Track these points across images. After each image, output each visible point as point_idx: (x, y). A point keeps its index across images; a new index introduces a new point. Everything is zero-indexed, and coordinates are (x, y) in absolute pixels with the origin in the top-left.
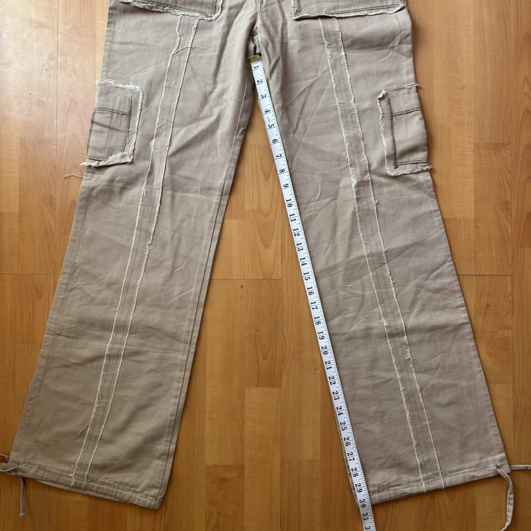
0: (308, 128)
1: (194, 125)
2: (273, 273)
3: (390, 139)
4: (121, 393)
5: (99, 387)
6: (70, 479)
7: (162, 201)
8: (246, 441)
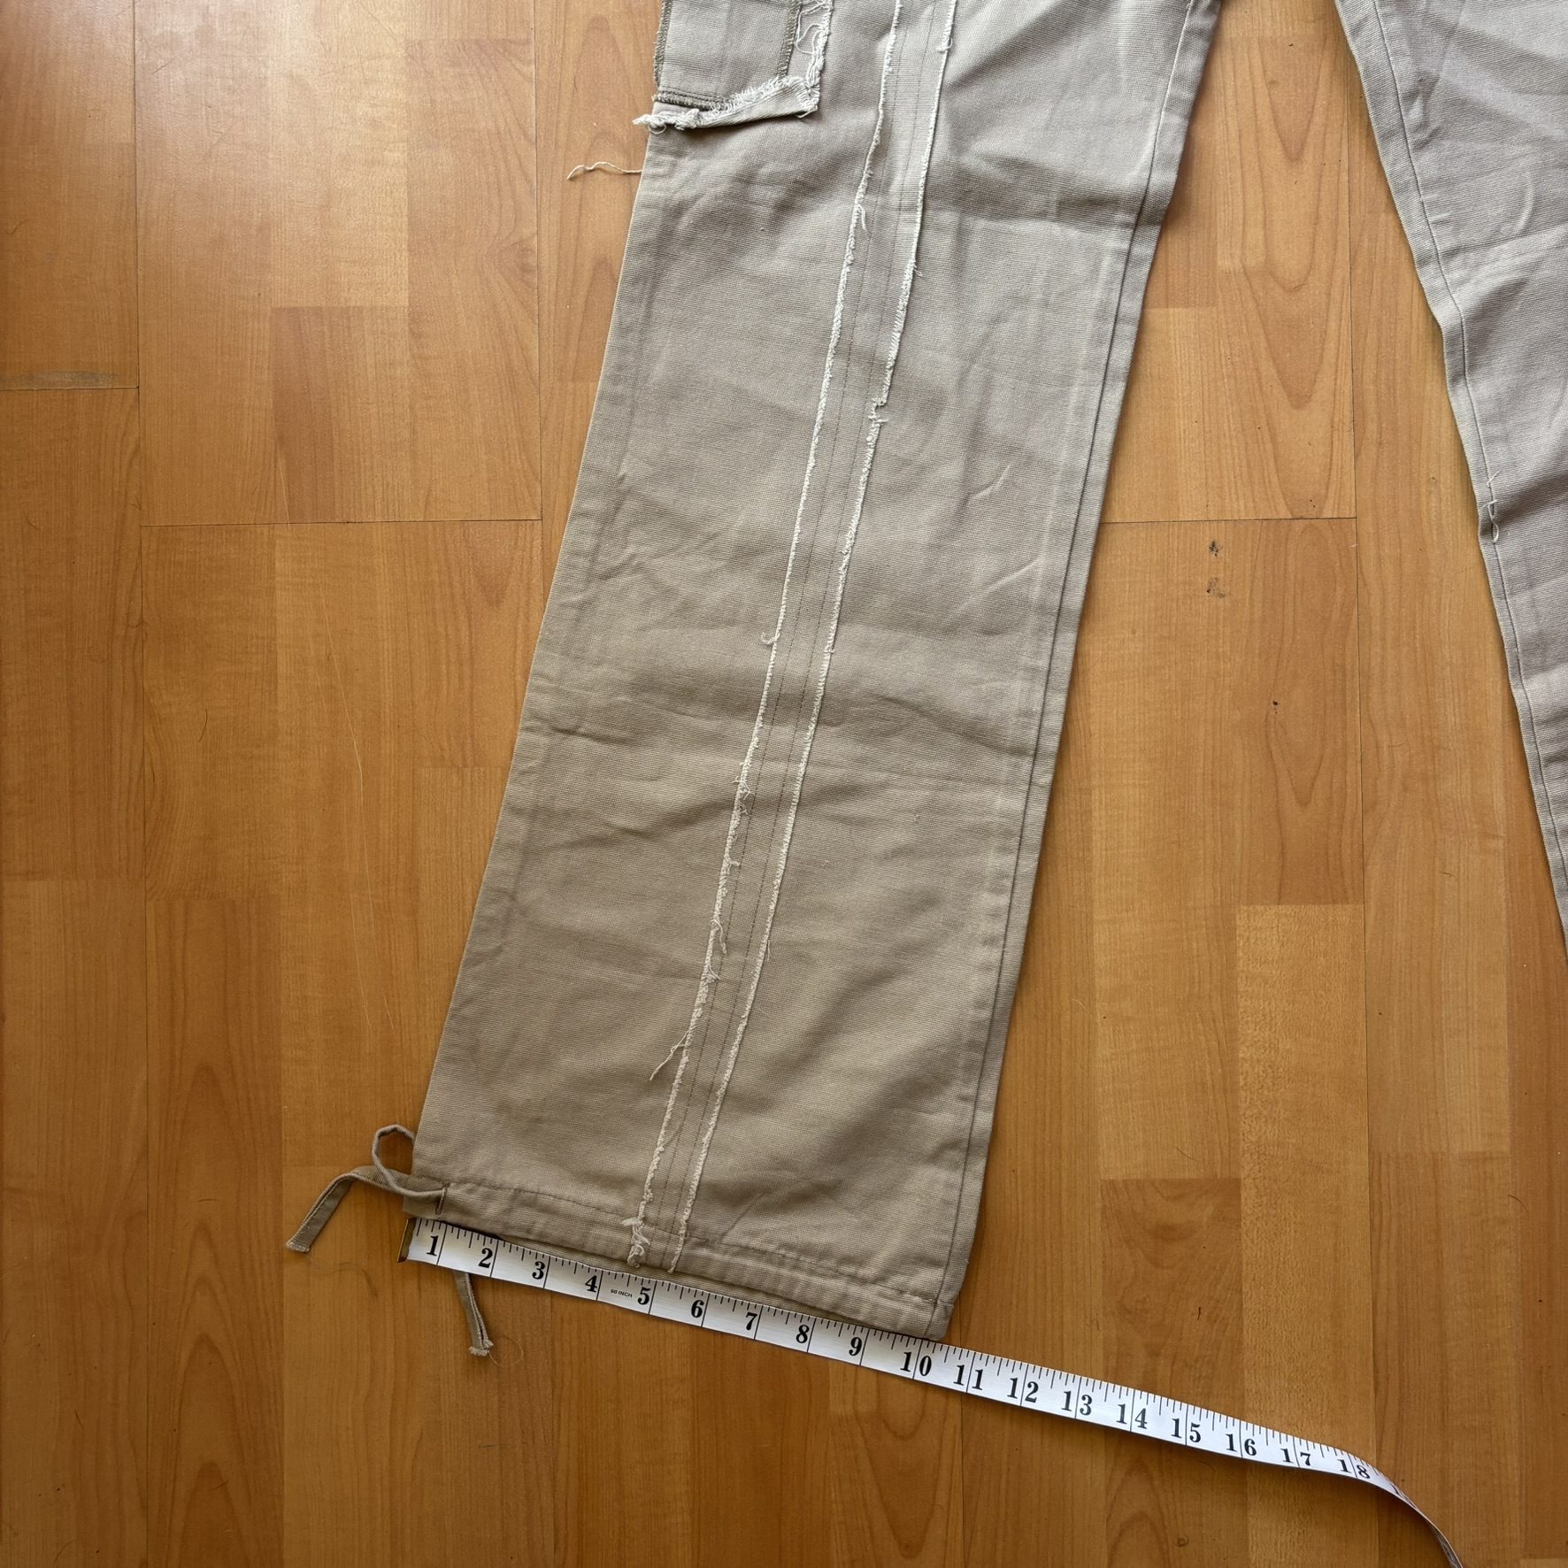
2: (1326, 497)
4: (796, 933)
5: (717, 913)
6: (626, 1238)
7: (923, 249)
8: (1243, 1094)
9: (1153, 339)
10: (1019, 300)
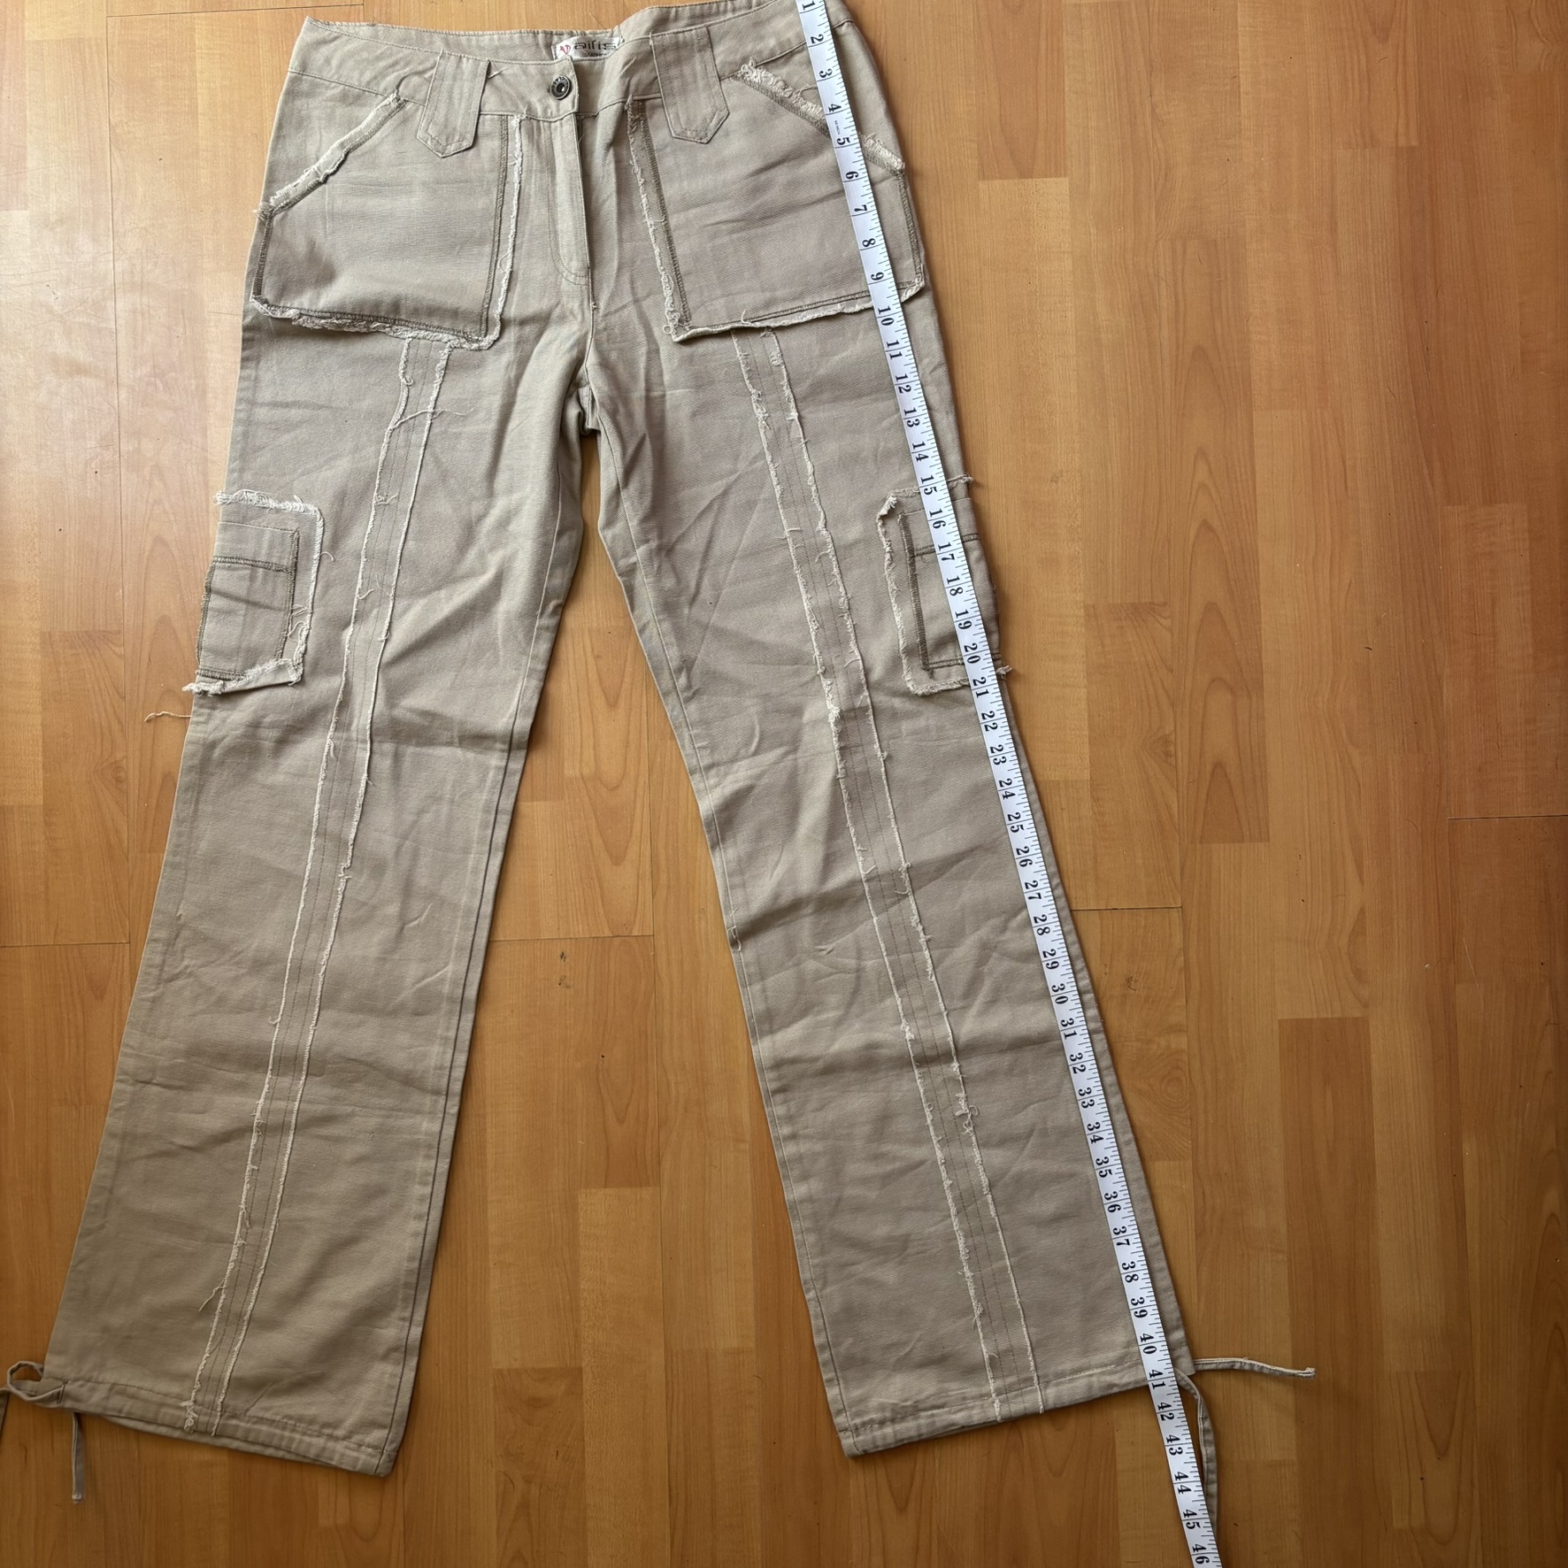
1: (443, 593)
2: (634, 923)
4: (294, 1212)
5: (243, 1200)
6: (182, 1414)
7: (373, 766)
8: (583, 1312)
9: (523, 823)
10: (436, 799)
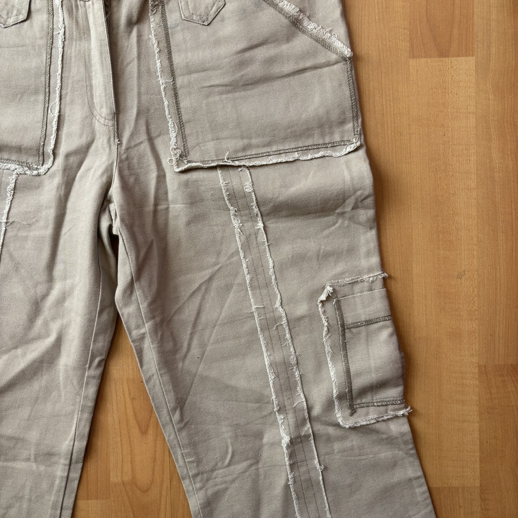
0: (208, 348)
1: (19, 351)
3: (341, 366)
